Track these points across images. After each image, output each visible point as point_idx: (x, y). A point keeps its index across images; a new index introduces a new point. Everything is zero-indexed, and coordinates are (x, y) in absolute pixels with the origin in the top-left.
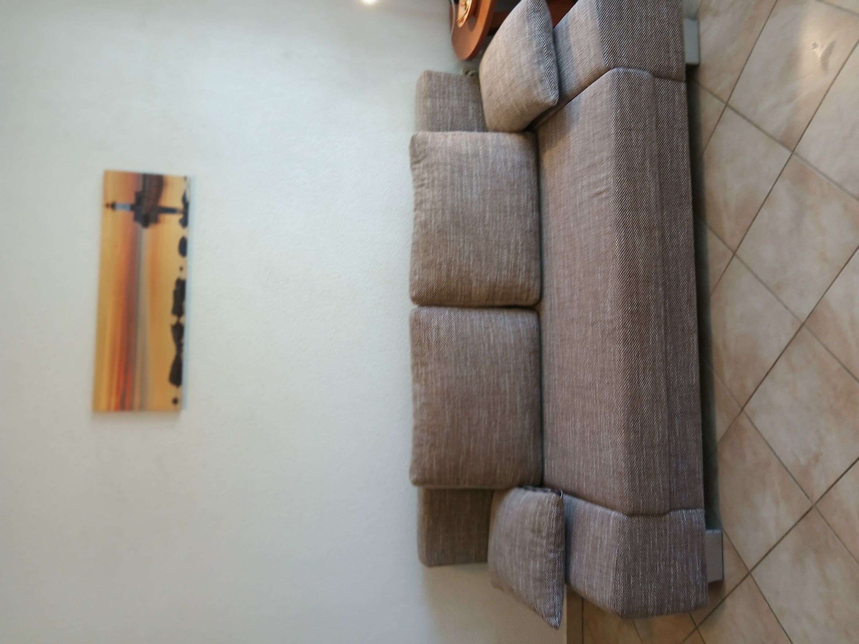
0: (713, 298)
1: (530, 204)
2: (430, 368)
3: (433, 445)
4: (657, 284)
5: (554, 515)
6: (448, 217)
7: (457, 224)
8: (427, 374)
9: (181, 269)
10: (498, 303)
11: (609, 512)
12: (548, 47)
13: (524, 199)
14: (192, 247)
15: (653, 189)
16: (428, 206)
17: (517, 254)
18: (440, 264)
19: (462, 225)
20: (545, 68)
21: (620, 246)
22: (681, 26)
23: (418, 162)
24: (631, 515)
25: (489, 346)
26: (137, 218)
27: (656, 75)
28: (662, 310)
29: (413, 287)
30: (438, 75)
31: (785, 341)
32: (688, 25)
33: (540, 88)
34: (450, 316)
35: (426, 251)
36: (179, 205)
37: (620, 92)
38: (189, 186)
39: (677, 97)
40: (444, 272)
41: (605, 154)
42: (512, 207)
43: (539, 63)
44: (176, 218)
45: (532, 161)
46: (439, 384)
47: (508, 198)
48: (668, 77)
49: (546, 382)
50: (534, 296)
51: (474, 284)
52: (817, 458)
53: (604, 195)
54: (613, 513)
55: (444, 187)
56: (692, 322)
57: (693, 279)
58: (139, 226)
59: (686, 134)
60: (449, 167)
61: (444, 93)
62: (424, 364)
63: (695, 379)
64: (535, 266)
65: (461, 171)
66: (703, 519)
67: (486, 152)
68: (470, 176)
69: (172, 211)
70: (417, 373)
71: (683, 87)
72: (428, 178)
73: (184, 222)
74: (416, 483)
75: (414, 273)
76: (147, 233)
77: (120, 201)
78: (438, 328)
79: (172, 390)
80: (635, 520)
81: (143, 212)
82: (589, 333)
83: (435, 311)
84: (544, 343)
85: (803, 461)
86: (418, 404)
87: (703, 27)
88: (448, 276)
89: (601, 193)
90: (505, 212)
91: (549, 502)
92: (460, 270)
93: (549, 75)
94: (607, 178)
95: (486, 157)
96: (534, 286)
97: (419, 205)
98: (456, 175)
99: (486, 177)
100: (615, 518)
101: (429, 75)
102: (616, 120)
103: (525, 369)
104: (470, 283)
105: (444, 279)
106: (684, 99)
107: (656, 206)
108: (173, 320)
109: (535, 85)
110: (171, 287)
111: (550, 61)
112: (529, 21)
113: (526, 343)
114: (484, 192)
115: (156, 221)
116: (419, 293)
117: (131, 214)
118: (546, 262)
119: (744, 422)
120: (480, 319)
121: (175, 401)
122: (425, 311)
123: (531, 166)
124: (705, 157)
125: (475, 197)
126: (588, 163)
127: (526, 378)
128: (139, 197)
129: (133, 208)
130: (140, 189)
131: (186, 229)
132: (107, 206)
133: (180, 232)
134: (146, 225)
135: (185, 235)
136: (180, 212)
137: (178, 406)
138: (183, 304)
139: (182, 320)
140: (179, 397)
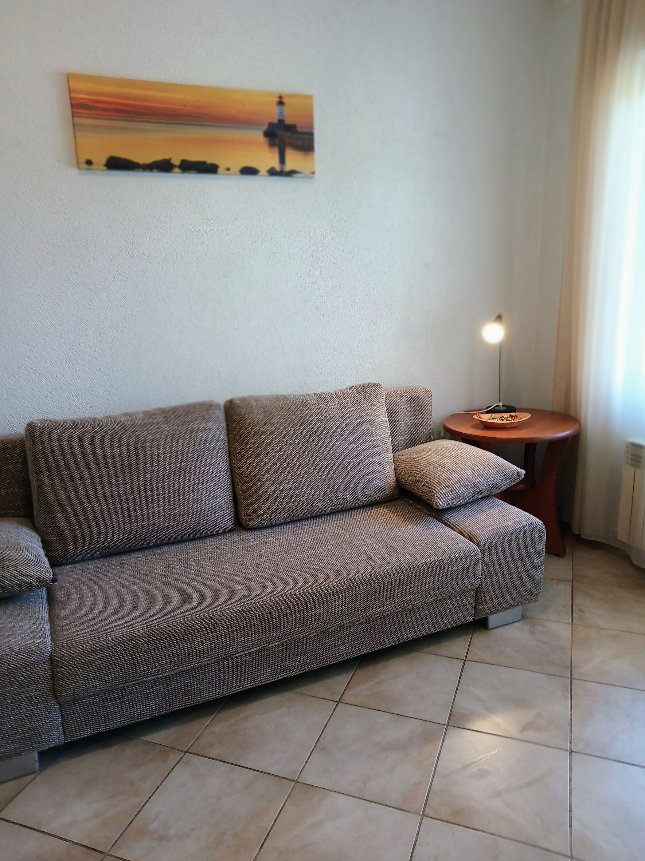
0: (289, 695)
1: (337, 502)
2: (165, 426)
4: (299, 632)
5: (26, 580)
6: (317, 425)
8: (158, 424)
9: (228, 169)
10: (239, 487)
11: (49, 636)
12: (480, 492)
14: (249, 180)
15: (385, 608)
16: (323, 405)
17: (291, 497)
18: (271, 424)
19: (311, 439)
20: (463, 492)
21: (332, 587)
22: (518, 605)
23: (359, 392)
24: (52, 660)
26: (271, 125)
27: (478, 591)
28: (277, 643)
29: (243, 400)
30: (429, 404)
31: (273, 770)
32: (518, 610)
33: (446, 491)
34: (219, 441)
35: (281, 408)
36: (288, 167)
37: (462, 559)
38: (306, 177)
39: (461, 614)
40: (263, 428)
41: (408, 557)
43: (466, 486)
44: (276, 164)
45: (376, 498)
46: (148, 437)
47: (341, 480)
48: (477, 602)
49: (165, 549)
50: (251, 522)
52: (163, 838)
53: (372, 564)
54: (49, 640)
55: (342, 418)
56: (265, 678)
57: (306, 669)
58: (265, 128)
59: (433, 631)
61: (415, 410)
62: (166, 420)
63: (208, 696)
64: (281, 517)
65: (357, 432)
66: (52, 744)
67: (378, 453)
69: (282, 160)
70: (155, 414)
71: (470, 619)
72: (347, 403)
73: (272, 172)
74: (31, 427)
75: (257, 399)
76: (258, 135)
78: (206, 430)
79: (101, 159)
80: (47, 666)
81: (279, 132)
82: (237, 578)
83: (223, 424)
84: (204, 541)
85: (154, 826)
86: (123, 419)
87: (518, 625)
88: (260, 433)
89: (373, 561)
90: (329, 479)
91: (41, 571)
93: (458, 496)
94: (389, 563)
95: (374, 454)
96: (262, 520)
97: (320, 397)
98: (354, 428)
99: (357, 456)
100: (44, 643)
101: (429, 395)
102: (440, 561)
103: (177, 525)
104: (257, 456)
105: (257, 429)
106: (460, 622)
107: (370, 616)
108: (176, 161)
109: (447, 486)
110: (210, 160)
111: (469, 495)
112: (497, 472)
114: (343, 456)
115: (271, 145)
116: (239, 406)
117: (275, 121)
119: (174, 758)
120: (221, 472)
121: (89, 162)
122: (221, 415)
123: (372, 497)
124: (415, 654)
125: (338, 449)
126: (394, 544)
127: (168, 527)
128: (291, 128)
129: (281, 122)
130: (300, 130)
131: (266, 174)
132: (280, 97)
133: (263, 169)
134: (267, 134)
135: (261, 174)
136: (282, 168)
137: (86, 166)
138: (194, 172)
139: (177, 170)
140: (93, 167)
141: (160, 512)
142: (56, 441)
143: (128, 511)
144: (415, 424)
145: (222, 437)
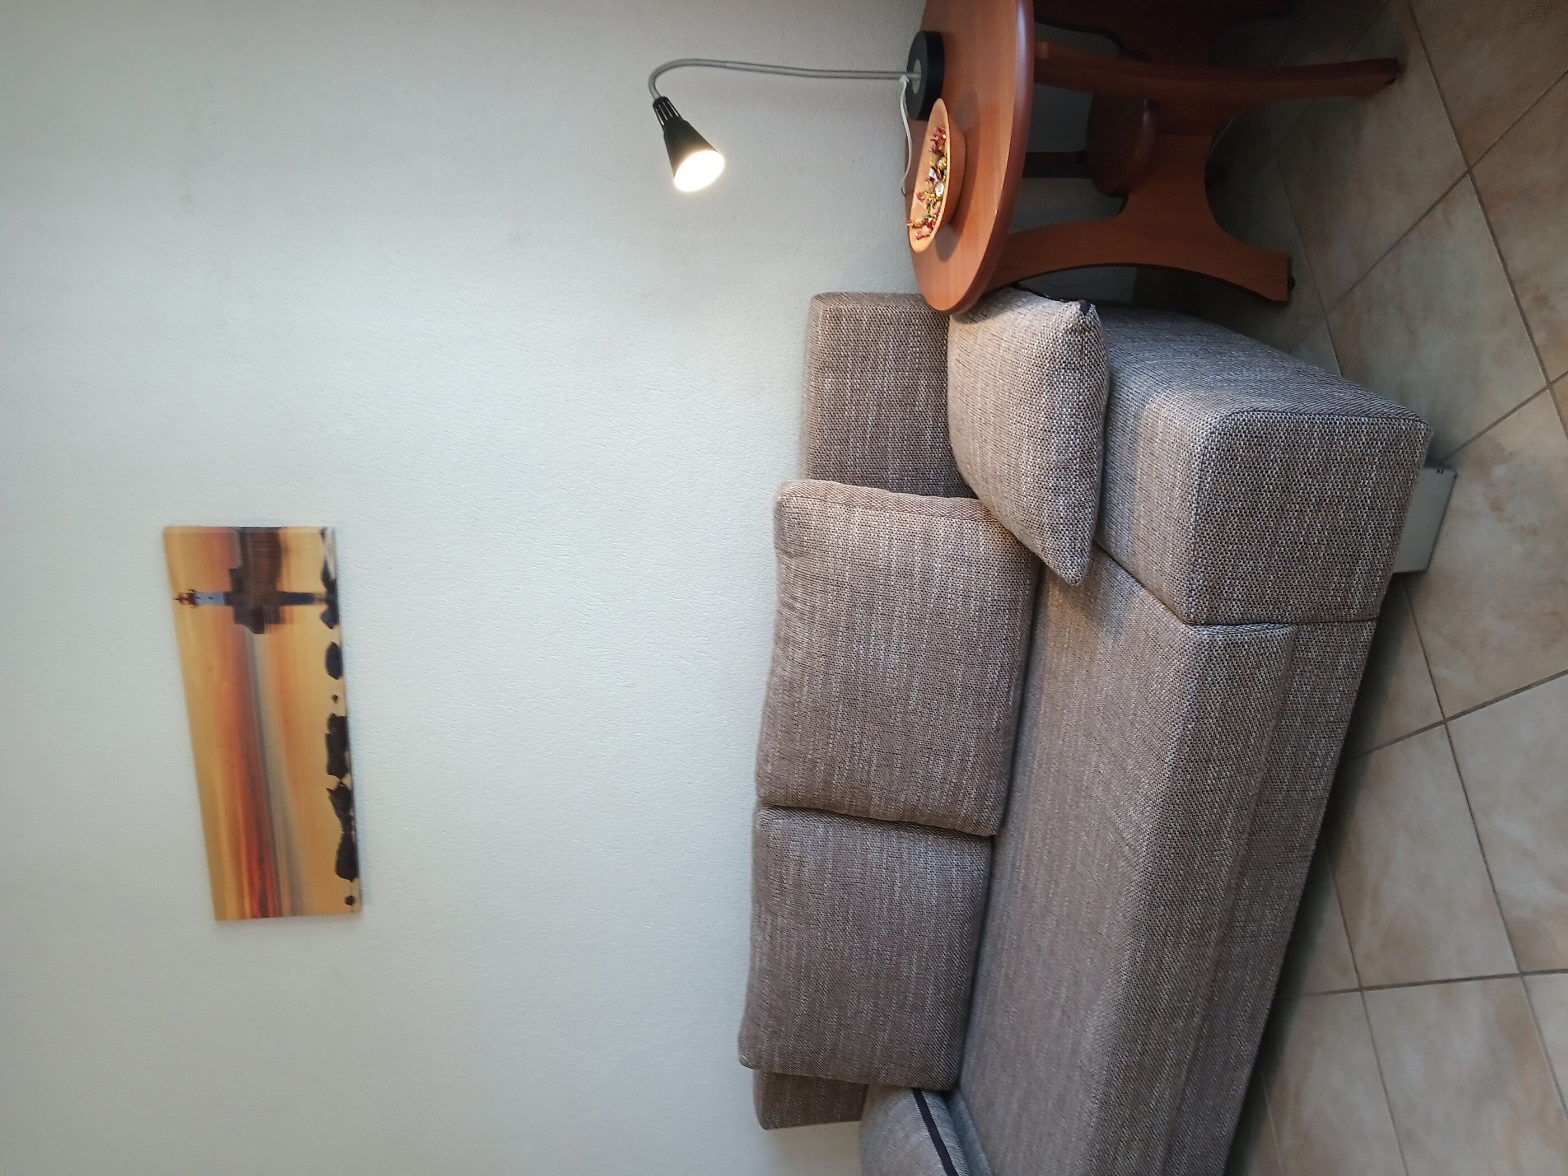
1: (1004, 683)
3: (775, 1034)
6: (835, 687)
7: (852, 704)
8: (774, 927)
9: (335, 698)
13: (993, 674)
14: (351, 660)
16: (799, 654)
17: (963, 769)
18: (814, 762)
19: (861, 705)
23: (788, 552)
25: (891, 903)
26: (239, 618)
29: (762, 778)
32: (1425, 484)
34: (826, 839)
36: (318, 588)
38: (333, 550)
39: (1343, 658)
40: (820, 777)
42: (965, 687)
43: (1056, 490)
44: (315, 610)
46: (793, 954)
47: (959, 671)
48: (1333, 622)
50: (990, 826)
51: (876, 800)
55: (833, 634)
58: (247, 631)
60: (846, 593)
61: (865, 357)
65: (870, 607)
67: (928, 570)
68: (889, 617)
69: (306, 599)
71: (1367, 631)
73: (332, 618)
74: (746, 1065)
75: (763, 758)
76: (263, 642)
77: (202, 589)
78: (801, 863)
79: (342, 886)
81: (251, 604)
83: (797, 823)
88: (827, 783)
90: (951, 695)
92: (851, 777)
95: (926, 580)
96: (989, 819)
97: (783, 641)
98: (859, 614)
99: (920, 621)
103: (950, 948)
104: (868, 797)
105: (819, 784)
106: (1361, 658)
108: (333, 781)
110: (323, 729)
113: (959, 906)
114: (912, 652)
115: (278, 619)
116: (771, 794)
117: (228, 611)
118: (1021, 780)
121: (350, 901)
122: (780, 822)
123: (1020, 606)
125: (895, 659)
127: (949, 961)
128: (238, 579)
129: (229, 599)
130: (238, 563)
131: (336, 630)
132: (180, 599)
133: (327, 636)
134: (259, 629)
135: (337, 643)
136: (321, 600)
137: (356, 905)
138: (347, 754)
139: (346, 781)
140: (356, 895)
141: (919, 968)
142: (772, 1056)
143: (903, 1006)
144: (896, 359)
145: (821, 831)
